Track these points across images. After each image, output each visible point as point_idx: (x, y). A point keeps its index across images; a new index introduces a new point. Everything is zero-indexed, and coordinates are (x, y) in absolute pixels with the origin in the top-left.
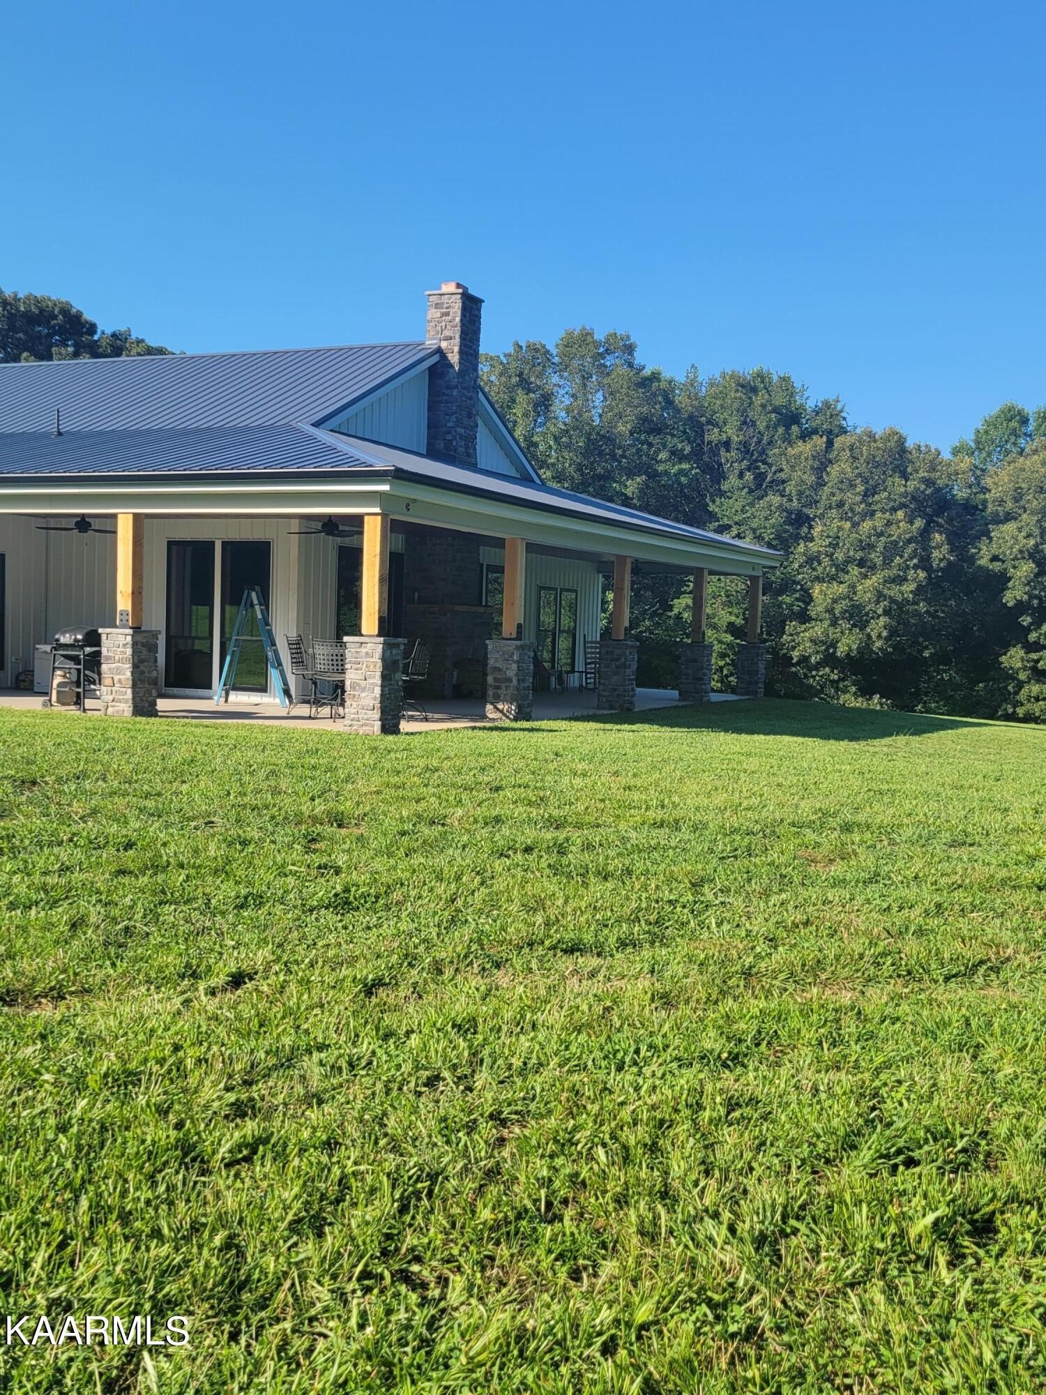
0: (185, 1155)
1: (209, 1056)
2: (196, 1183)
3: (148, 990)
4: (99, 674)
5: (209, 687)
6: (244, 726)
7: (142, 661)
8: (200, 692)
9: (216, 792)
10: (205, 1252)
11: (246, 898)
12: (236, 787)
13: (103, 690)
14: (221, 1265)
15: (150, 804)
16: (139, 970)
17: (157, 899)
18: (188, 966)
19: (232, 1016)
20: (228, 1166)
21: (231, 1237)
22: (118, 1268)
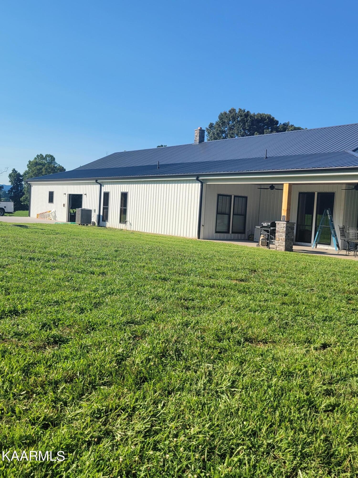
0: (310, 404)
1: (317, 371)
2: (314, 415)
3: (294, 345)
4: (275, 236)
5: (310, 242)
6: (323, 257)
7: (289, 233)
8: (307, 244)
9: (314, 279)
10: (318, 440)
11: (326, 317)
12: (321, 278)
13: (276, 242)
14: (324, 446)
15: (292, 281)
16: (291, 338)
17: (296, 314)
18: (307, 339)
19: (324, 359)
20: (325, 411)
21: (327, 437)
22: (289, 438)
